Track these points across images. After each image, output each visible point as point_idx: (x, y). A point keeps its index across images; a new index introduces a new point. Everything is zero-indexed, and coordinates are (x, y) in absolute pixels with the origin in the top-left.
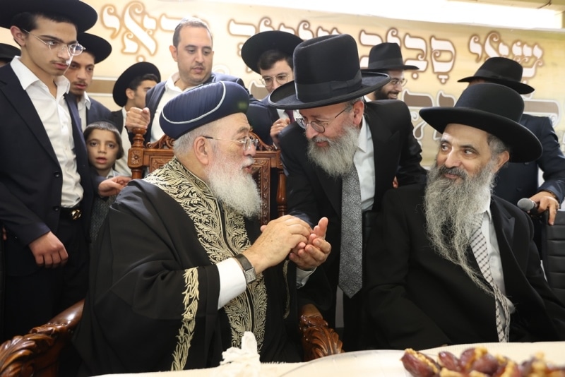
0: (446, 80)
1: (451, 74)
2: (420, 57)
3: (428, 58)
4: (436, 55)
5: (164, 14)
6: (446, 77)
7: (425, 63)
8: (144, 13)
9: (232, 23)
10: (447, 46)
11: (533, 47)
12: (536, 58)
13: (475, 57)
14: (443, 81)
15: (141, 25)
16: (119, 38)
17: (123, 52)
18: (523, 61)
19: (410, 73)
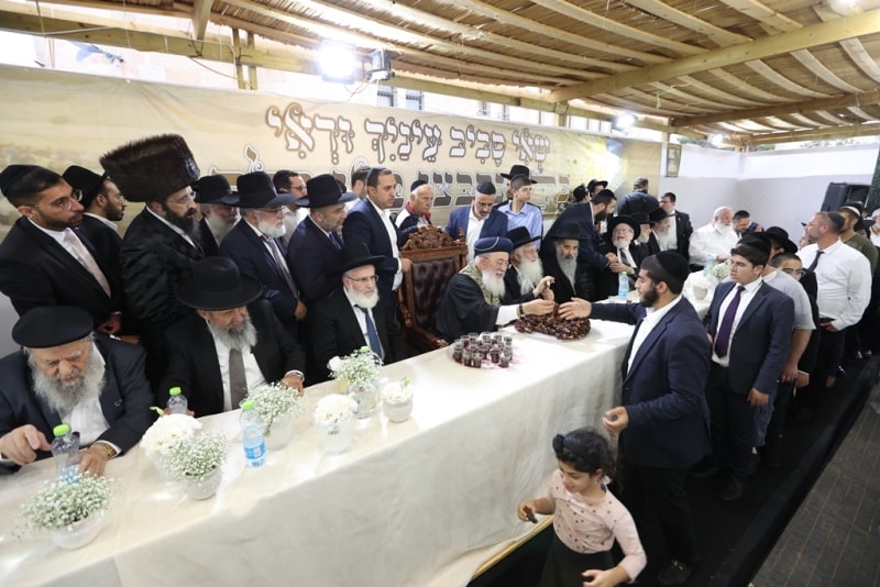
0: (500, 163)
1: (502, 158)
2: (485, 147)
3: (490, 148)
4: (495, 145)
5: (317, 115)
6: (500, 161)
7: (489, 152)
8: (301, 114)
9: (368, 122)
10: (501, 139)
11: (545, 140)
12: (546, 147)
13: (515, 147)
14: (498, 164)
15: (299, 124)
16: (282, 136)
17: (287, 148)
18: (539, 149)
19: (479, 160)
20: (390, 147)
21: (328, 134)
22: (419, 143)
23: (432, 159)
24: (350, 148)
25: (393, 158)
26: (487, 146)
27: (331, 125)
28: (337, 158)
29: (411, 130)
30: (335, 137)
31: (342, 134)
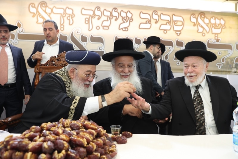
0: (180, 34)
1: (182, 31)
2: (167, 23)
3: (171, 24)
4: (175, 22)
5: (54, 7)
6: (180, 33)
7: (170, 26)
8: (46, 6)
9: (83, 9)
10: (180, 19)
11: (220, 20)
12: (222, 25)
13: (193, 24)
14: (178, 34)
15: (45, 11)
16: (36, 17)
17: (37, 23)
18: (215, 26)
19: (163, 31)
20: (96, 22)
21: (59, 15)
22: (116, 20)
23: (126, 29)
24: (71, 23)
25: (98, 28)
26: (169, 22)
27: (62, 11)
28: (63, 28)
29: (111, 13)
30: (63, 17)
31: (67, 16)
